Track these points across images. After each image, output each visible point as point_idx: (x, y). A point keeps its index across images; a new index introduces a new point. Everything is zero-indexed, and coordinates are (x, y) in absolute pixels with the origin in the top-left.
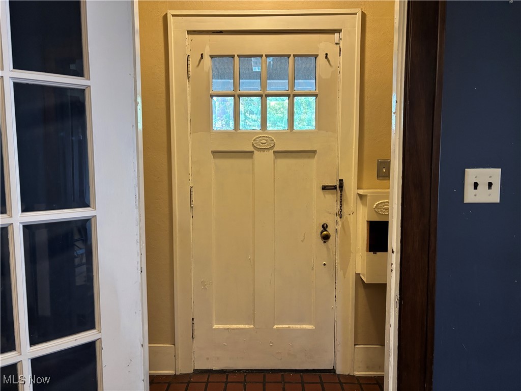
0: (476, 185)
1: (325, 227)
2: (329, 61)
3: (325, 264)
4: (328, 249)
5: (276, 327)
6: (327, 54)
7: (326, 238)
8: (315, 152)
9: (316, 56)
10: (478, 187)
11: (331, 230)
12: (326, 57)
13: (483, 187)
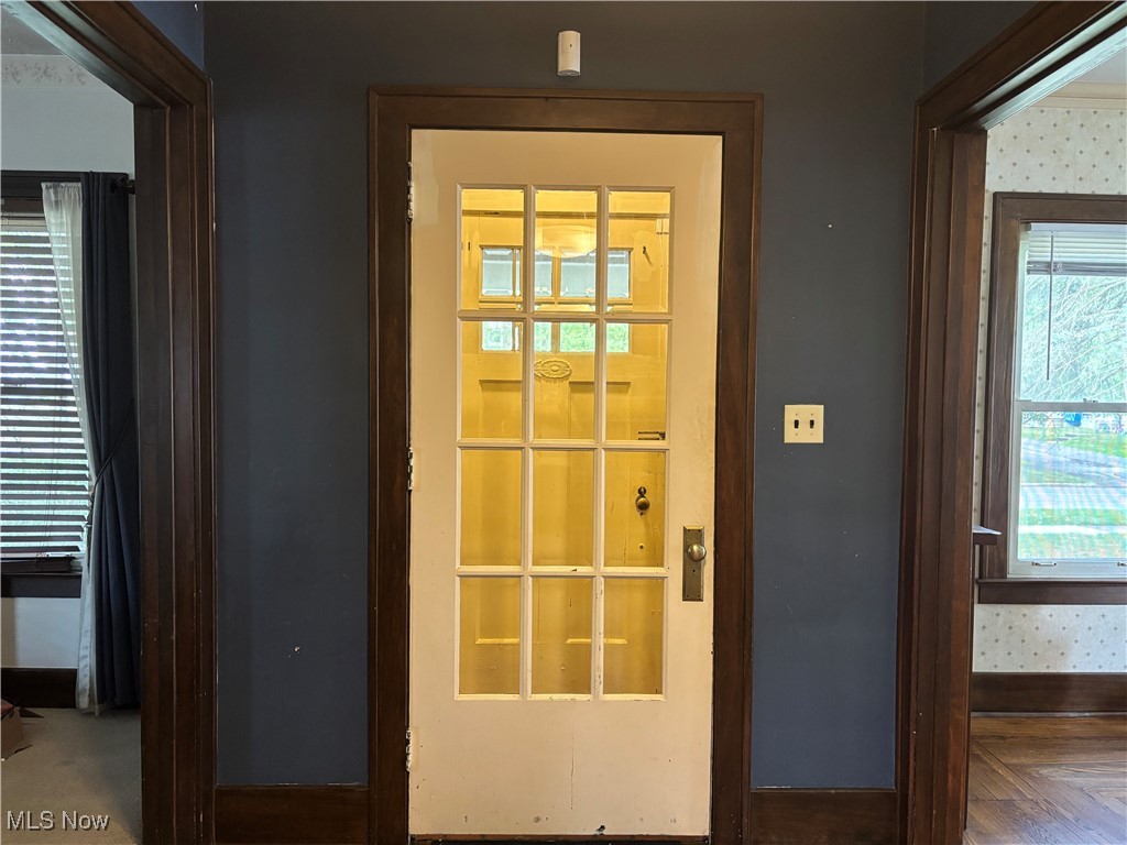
0: (796, 424)
1: (642, 492)
2: (648, 258)
3: (642, 547)
4: (647, 525)
5: (569, 641)
6: (645, 248)
7: (643, 507)
8: (628, 384)
9: (630, 250)
10: (799, 426)
11: (649, 497)
12: (644, 252)
13: (804, 425)
